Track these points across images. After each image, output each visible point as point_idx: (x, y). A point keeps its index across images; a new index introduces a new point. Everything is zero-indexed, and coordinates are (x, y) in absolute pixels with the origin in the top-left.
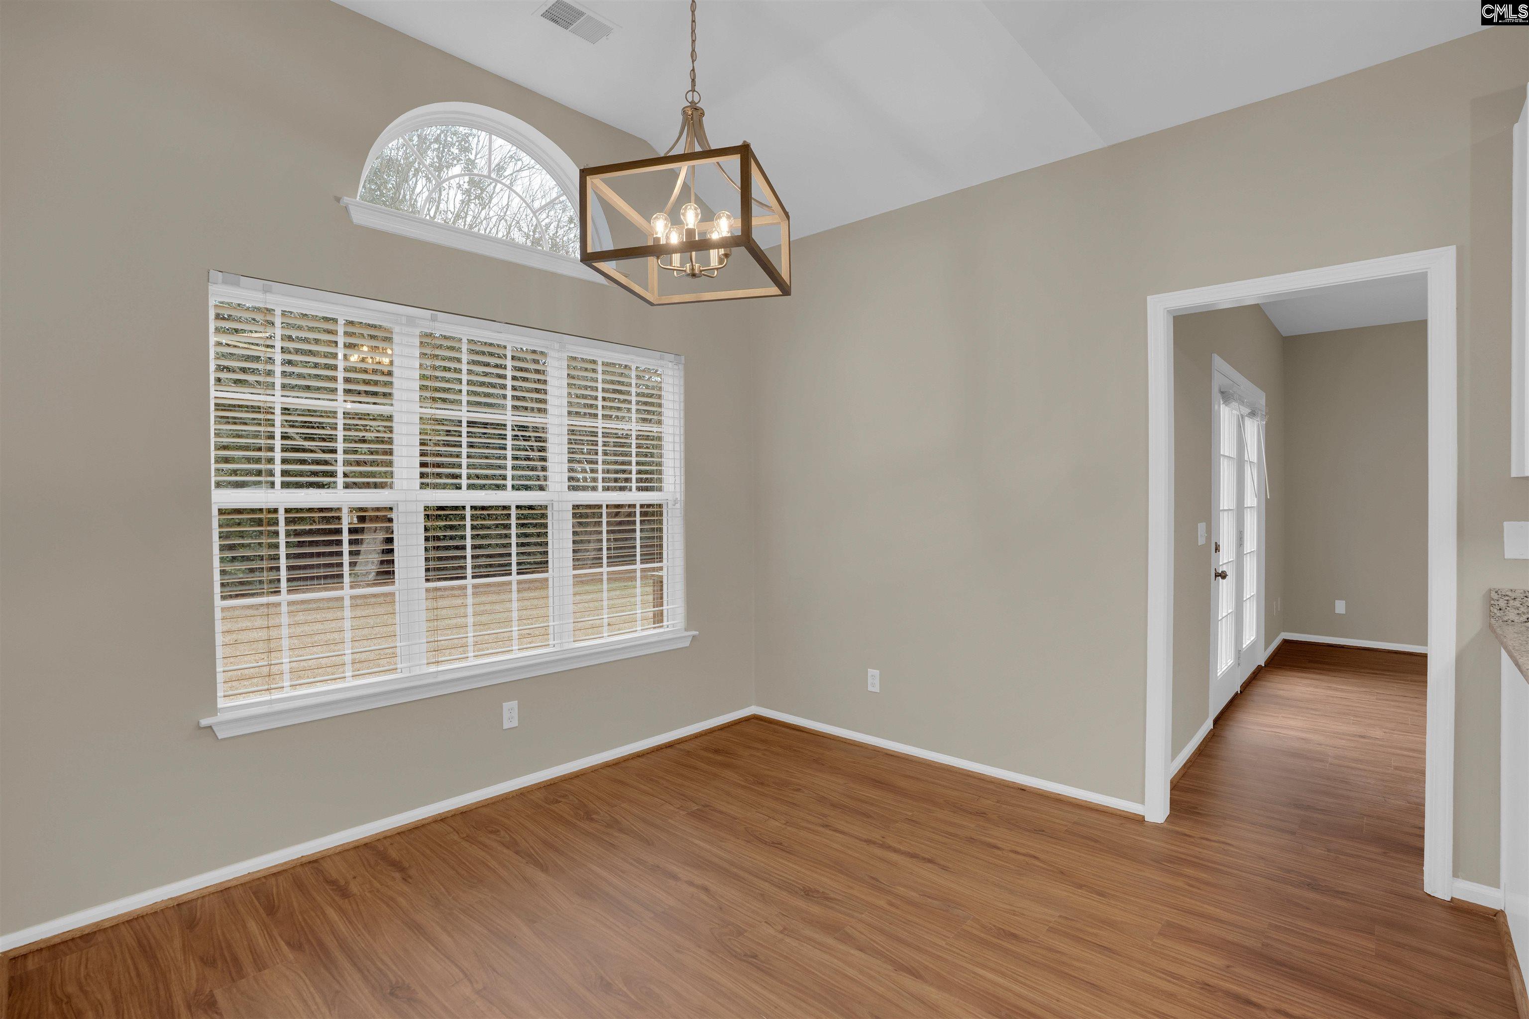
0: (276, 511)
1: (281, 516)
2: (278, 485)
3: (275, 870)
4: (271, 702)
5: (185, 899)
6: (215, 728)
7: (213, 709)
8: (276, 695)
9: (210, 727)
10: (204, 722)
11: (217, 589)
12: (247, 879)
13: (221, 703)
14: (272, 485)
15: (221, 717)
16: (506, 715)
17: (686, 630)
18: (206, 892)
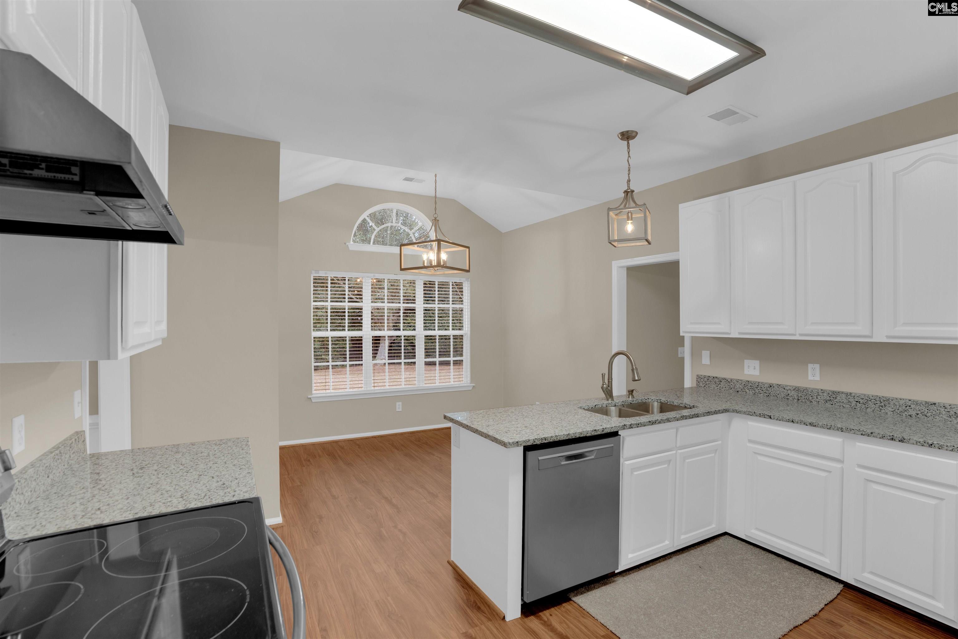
0: (328, 338)
1: (330, 339)
2: (329, 330)
3: (326, 442)
4: (326, 393)
5: (304, 444)
6: (312, 399)
7: (312, 394)
8: (328, 391)
9: (310, 398)
10: (309, 397)
11: (313, 360)
12: (319, 443)
13: (314, 392)
14: (327, 330)
15: (313, 396)
16: (397, 406)
17: (470, 383)
18: (309, 444)
